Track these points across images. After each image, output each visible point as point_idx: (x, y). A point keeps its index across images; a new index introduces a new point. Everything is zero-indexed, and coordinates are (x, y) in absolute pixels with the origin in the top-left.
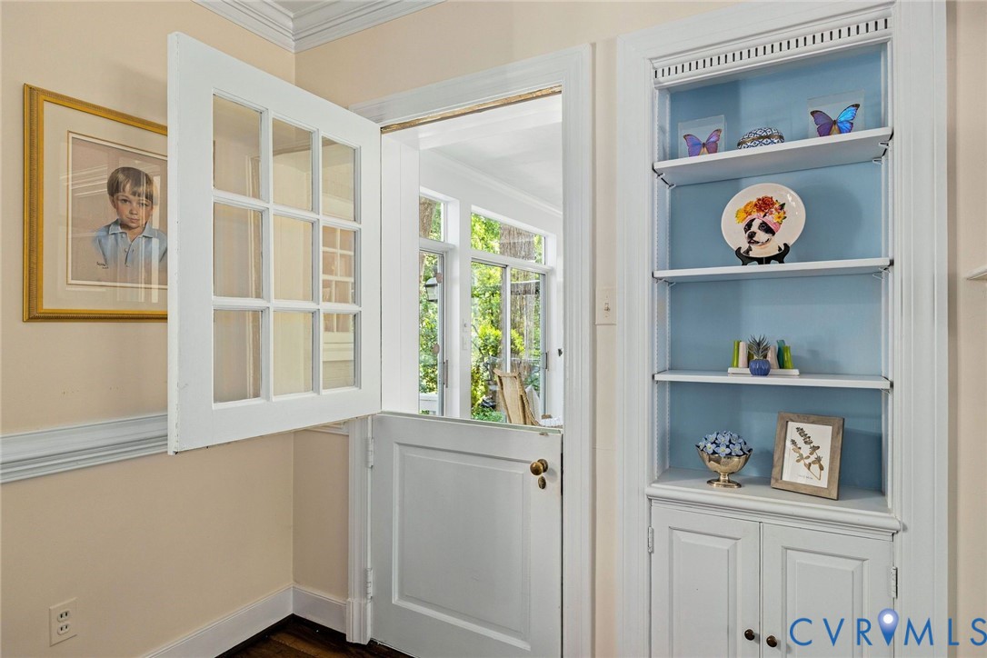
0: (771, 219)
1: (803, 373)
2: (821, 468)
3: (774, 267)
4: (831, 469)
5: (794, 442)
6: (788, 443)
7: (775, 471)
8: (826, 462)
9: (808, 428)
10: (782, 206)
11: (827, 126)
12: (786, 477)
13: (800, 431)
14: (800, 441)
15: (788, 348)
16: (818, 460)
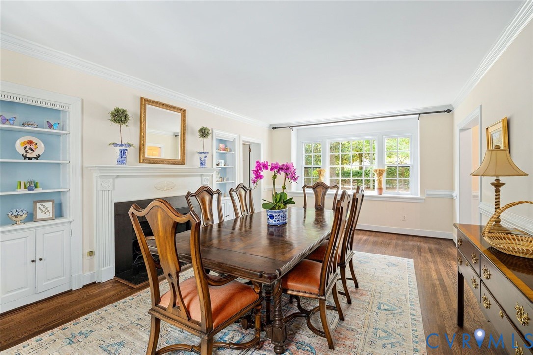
0: (33, 147)
1: (43, 189)
2: (49, 213)
3: (34, 161)
4: (52, 213)
5: (39, 208)
6: (38, 208)
7: (34, 217)
8: (51, 211)
9: (44, 204)
10: (36, 144)
11: (50, 126)
12: (38, 218)
13: (42, 205)
14: (42, 207)
15: (37, 183)
16: (48, 211)
